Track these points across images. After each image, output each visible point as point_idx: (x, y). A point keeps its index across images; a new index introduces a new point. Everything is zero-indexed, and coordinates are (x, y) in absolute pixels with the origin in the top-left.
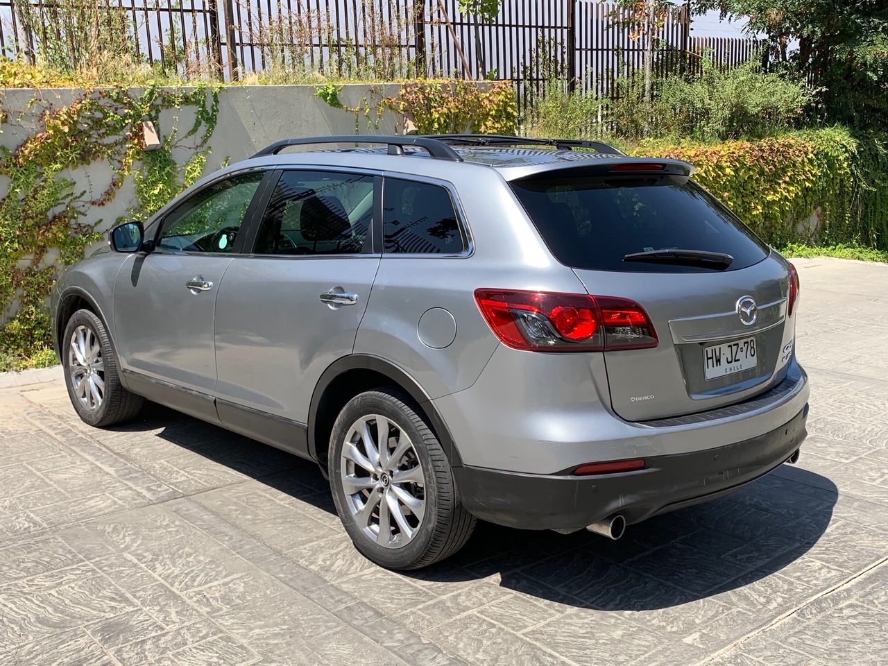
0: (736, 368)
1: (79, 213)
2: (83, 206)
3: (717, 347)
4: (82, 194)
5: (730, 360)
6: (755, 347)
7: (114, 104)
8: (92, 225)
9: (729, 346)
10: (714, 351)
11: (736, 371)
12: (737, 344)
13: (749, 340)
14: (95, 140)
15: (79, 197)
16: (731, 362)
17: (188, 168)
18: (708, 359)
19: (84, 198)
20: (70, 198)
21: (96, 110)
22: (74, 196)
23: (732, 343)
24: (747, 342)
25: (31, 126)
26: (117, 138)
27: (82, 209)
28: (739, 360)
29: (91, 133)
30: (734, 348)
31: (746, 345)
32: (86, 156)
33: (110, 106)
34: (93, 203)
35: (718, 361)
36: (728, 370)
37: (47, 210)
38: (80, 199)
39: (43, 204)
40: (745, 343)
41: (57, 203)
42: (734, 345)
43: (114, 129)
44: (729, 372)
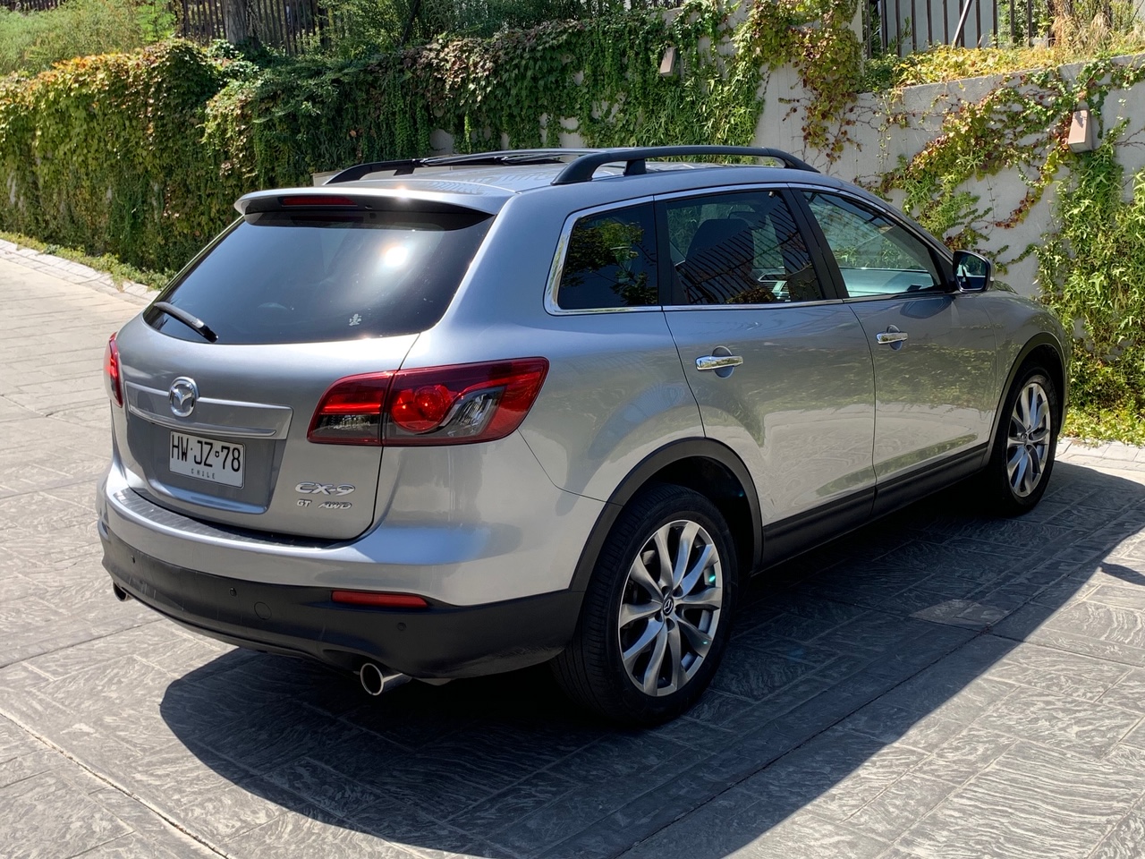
0: (205, 474)
1: (981, 236)
2: (986, 227)
3: (185, 437)
4: (986, 212)
5: (198, 460)
6: (241, 459)
7: (1040, 90)
8: (995, 252)
9: (199, 442)
10: (180, 439)
11: (205, 478)
12: (211, 444)
13: (232, 446)
14: (1009, 141)
15: (982, 217)
16: (200, 463)
17: (1138, 177)
18: (174, 446)
19: (989, 217)
20: (972, 216)
21: (1014, 102)
22: (976, 214)
23: (204, 440)
24: (228, 448)
25: (932, 128)
26: (1039, 136)
27: (984, 232)
28: (211, 466)
29: (1005, 132)
30: (207, 448)
31: (226, 451)
32: (991, 163)
33: (1034, 95)
34: (998, 224)
35: (184, 454)
36: (195, 472)
37: (944, 230)
38: (984, 218)
39: (937, 224)
40: (223, 448)
41: (953, 223)
42: (206, 443)
43: (1034, 126)
44: (195, 475)
